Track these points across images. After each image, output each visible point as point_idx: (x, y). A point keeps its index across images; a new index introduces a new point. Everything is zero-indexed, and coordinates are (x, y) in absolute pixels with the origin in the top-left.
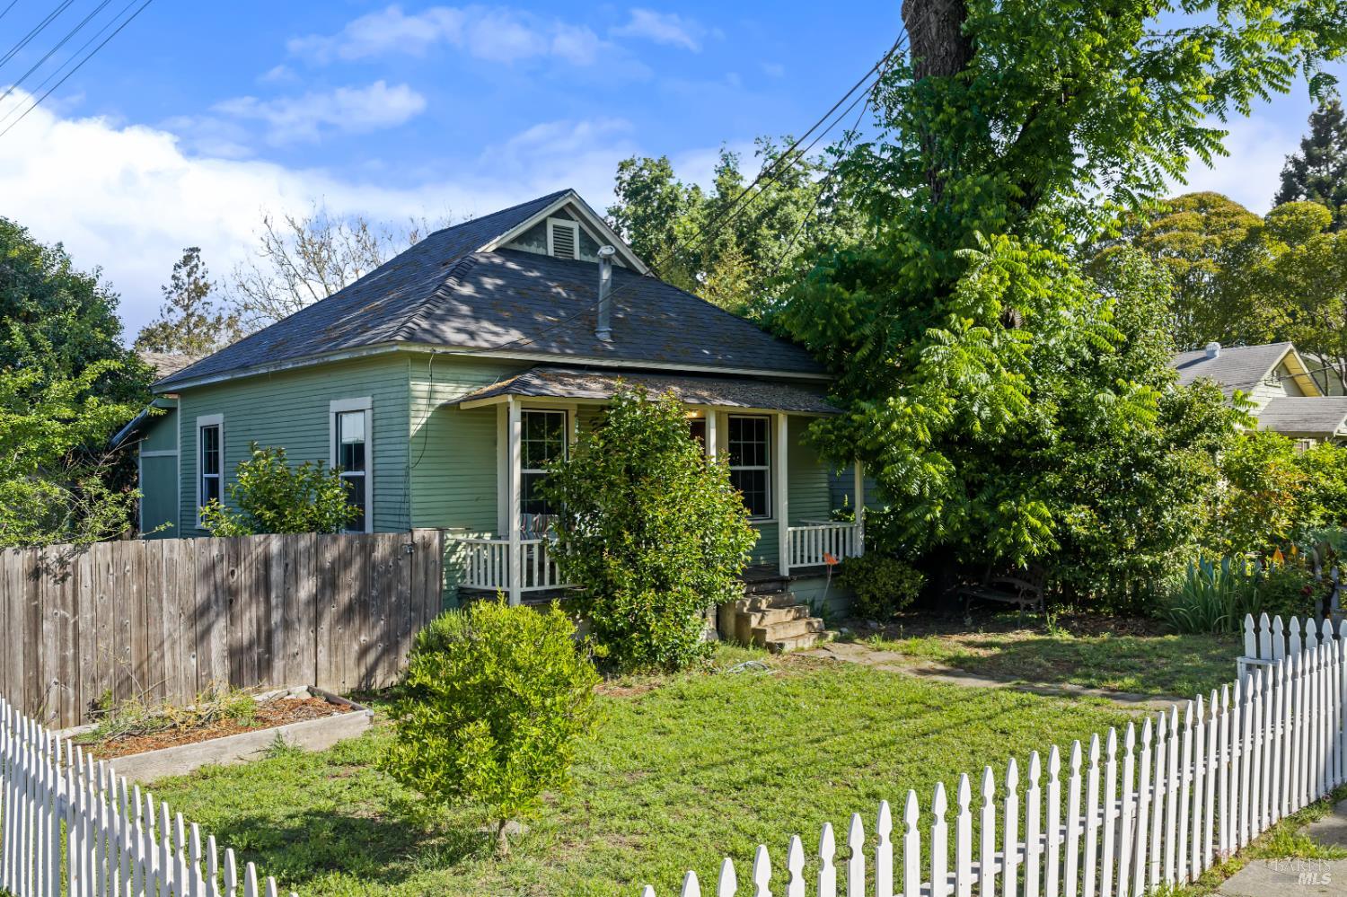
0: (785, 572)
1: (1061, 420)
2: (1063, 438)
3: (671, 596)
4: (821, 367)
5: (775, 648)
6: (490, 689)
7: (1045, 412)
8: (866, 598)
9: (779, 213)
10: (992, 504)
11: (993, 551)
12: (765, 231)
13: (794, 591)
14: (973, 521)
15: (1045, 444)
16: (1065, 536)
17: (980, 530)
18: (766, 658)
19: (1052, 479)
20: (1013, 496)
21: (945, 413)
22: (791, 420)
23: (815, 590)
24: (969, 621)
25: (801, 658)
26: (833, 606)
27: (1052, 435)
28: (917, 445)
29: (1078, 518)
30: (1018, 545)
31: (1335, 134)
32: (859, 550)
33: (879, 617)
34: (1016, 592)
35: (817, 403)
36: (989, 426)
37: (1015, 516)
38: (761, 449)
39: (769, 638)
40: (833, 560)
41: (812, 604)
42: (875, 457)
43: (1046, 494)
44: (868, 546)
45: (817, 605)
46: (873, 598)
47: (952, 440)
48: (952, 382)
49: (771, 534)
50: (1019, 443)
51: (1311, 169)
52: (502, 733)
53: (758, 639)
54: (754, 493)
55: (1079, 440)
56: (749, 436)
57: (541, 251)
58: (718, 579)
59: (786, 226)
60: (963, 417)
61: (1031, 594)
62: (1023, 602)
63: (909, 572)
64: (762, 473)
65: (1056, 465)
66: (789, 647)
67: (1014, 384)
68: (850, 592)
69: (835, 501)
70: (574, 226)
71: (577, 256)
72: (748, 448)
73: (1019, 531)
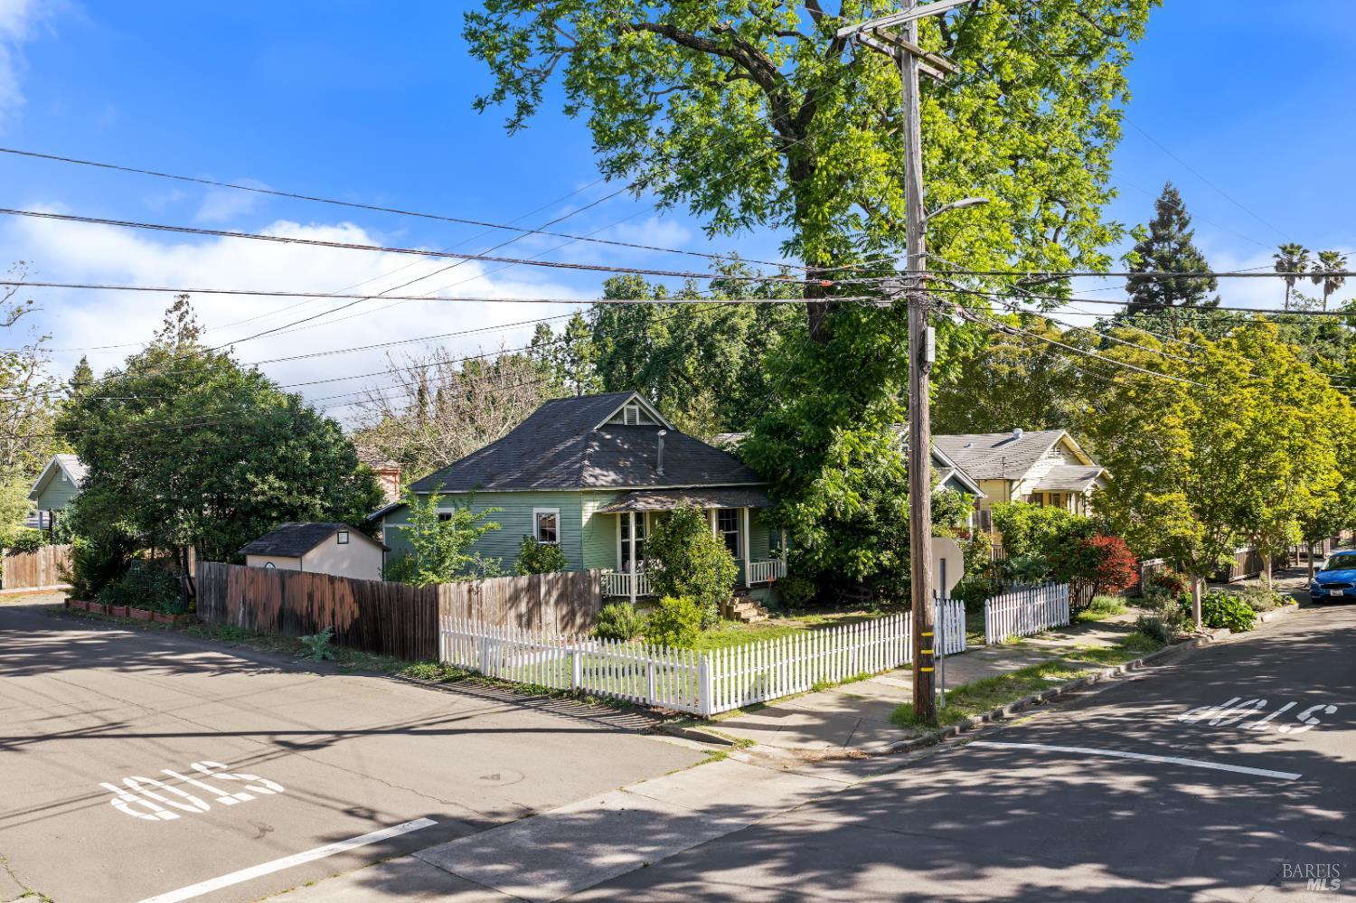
0: (748, 585)
1: (877, 511)
2: (878, 520)
3: (702, 596)
4: (764, 479)
5: (746, 621)
6: (674, 622)
7: (870, 508)
8: (788, 597)
9: (729, 323)
10: (846, 551)
11: (846, 574)
12: (718, 336)
13: (753, 594)
14: (838, 559)
15: (871, 523)
16: (879, 565)
17: (841, 563)
18: (742, 625)
19: (874, 539)
20: (856, 547)
21: (821, 512)
22: (751, 510)
23: (762, 594)
24: (837, 607)
25: (758, 625)
26: (772, 602)
27: (873, 518)
28: (809, 526)
29: (886, 557)
30: (858, 571)
31: (1175, 217)
32: (784, 574)
33: (794, 606)
34: (859, 594)
35: (763, 501)
36: (844, 513)
37: (857, 558)
38: (734, 522)
39: (743, 616)
40: (772, 579)
41: (761, 601)
42: (792, 528)
43: (870, 547)
44: (790, 571)
45: (765, 601)
46: (792, 597)
47: (828, 521)
48: (826, 496)
49: (741, 564)
50: (860, 521)
51: (1156, 245)
52: (677, 633)
53: (738, 616)
54: (732, 543)
55: (886, 519)
56: (728, 517)
57: (621, 423)
58: (723, 590)
59: (734, 330)
60: (831, 511)
61: (865, 594)
62: (863, 597)
63: (808, 584)
64: (735, 534)
65: (876, 532)
66: (752, 620)
67: (853, 496)
68: (780, 594)
69: (772, 546)
70: (636, 407)
71: (638, 423)
72: (728, 522)
73: (858, 563)
